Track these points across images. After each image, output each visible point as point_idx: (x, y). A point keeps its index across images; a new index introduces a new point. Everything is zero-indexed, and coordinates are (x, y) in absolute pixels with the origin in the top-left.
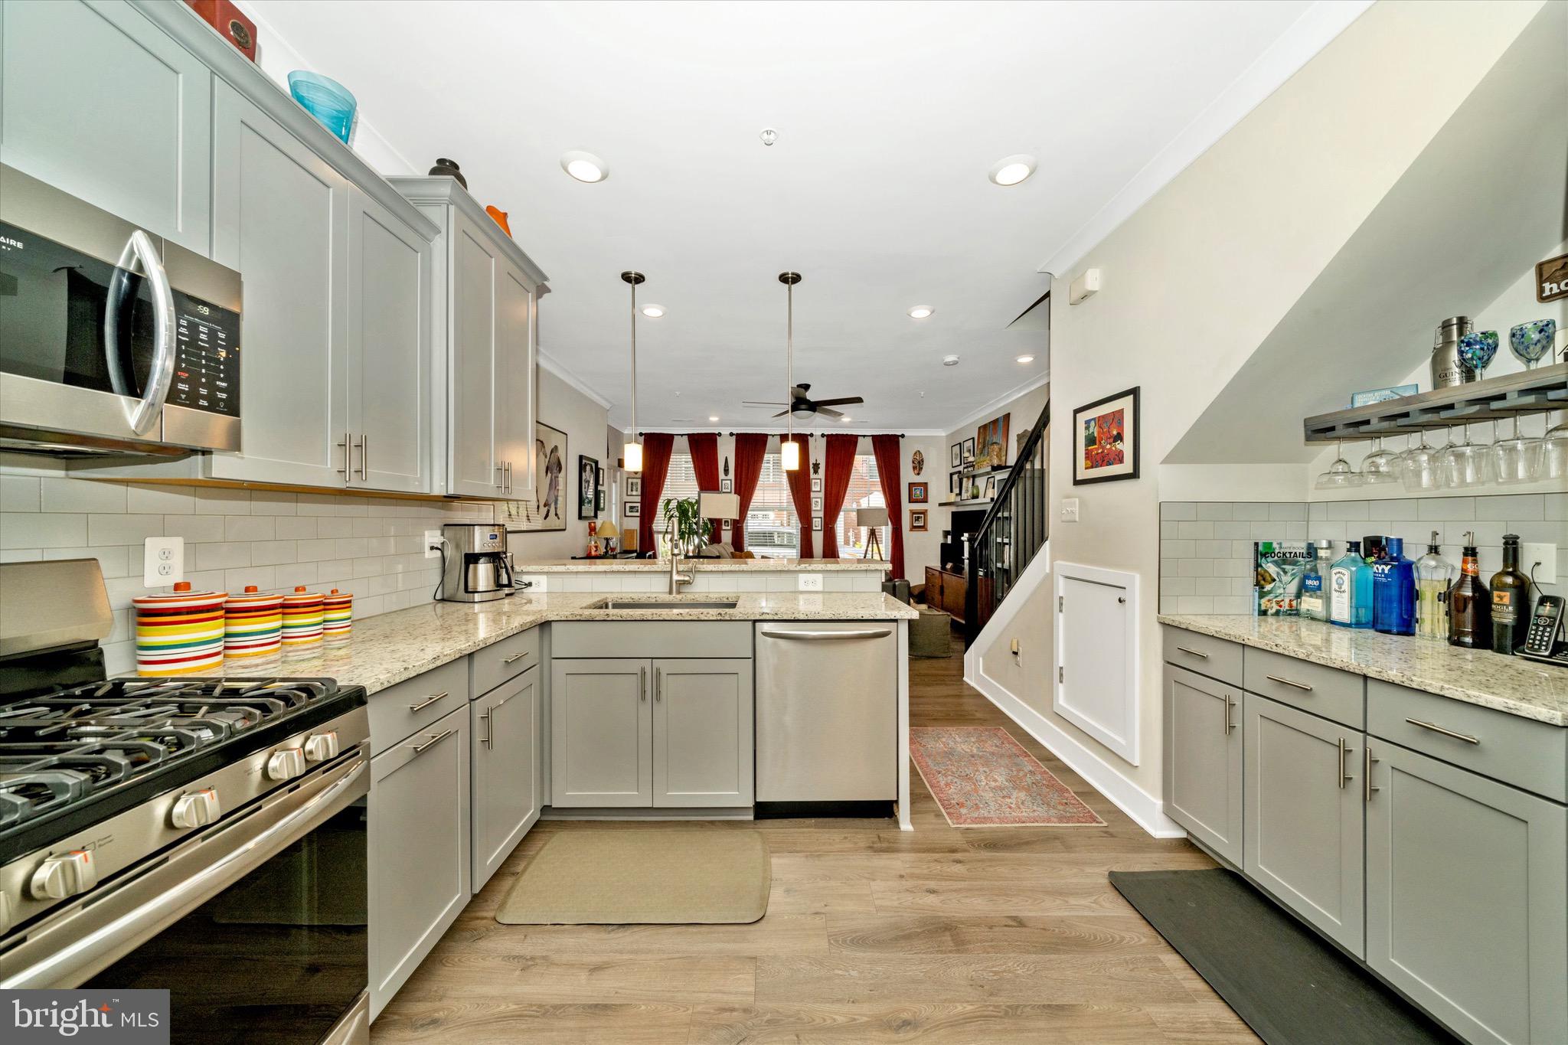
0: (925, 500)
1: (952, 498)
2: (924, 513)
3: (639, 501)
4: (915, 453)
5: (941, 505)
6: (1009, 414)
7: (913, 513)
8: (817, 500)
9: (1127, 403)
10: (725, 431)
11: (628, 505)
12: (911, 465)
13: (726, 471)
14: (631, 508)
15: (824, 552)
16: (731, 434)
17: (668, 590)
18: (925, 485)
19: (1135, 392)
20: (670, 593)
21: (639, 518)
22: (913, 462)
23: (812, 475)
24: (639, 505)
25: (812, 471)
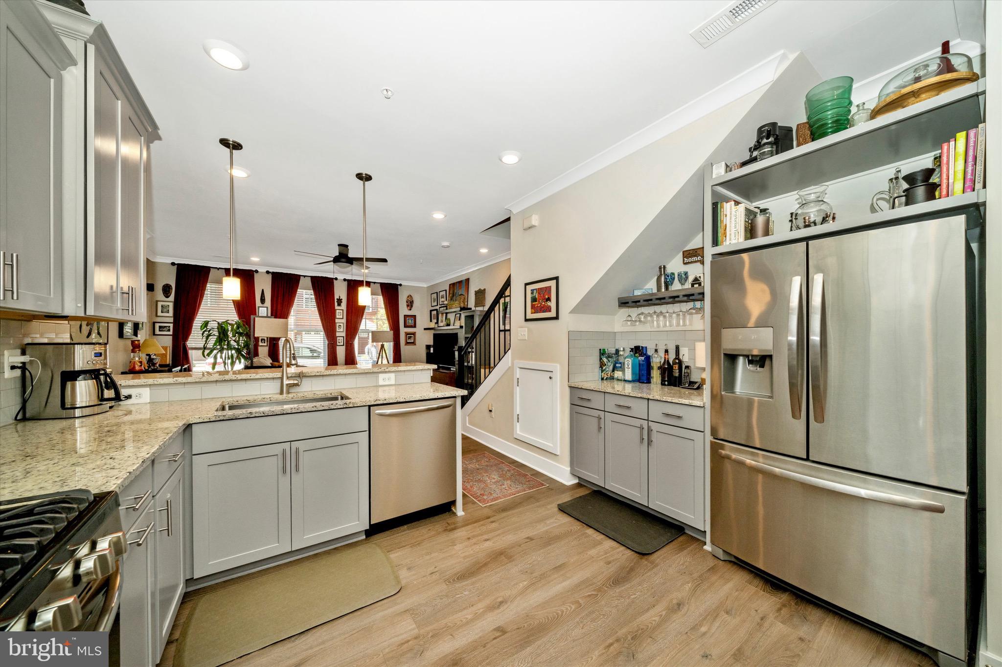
0: (415, 326)
1: (432, 325)
2: (414, 334)
3: (172, 322)
4: (408, 297)
5: (425, 329)
6: (469, 279)
7: (407, 334)
8: (340, 324)
9: (553, 284)
10: (262, 270)
11: (157, 325)
12: (405, 304)
13: (263, 300)
14: (160, 327)
15: (346, 360)
16: (268, 272)
17: (279, 391)
18: (414, 317)
19: (557, 278)
20: (281, 393)
21: (171, 337)
22: (407, 302)
23: (337, 307)
24: (171, 325)
25: (336, 304)
